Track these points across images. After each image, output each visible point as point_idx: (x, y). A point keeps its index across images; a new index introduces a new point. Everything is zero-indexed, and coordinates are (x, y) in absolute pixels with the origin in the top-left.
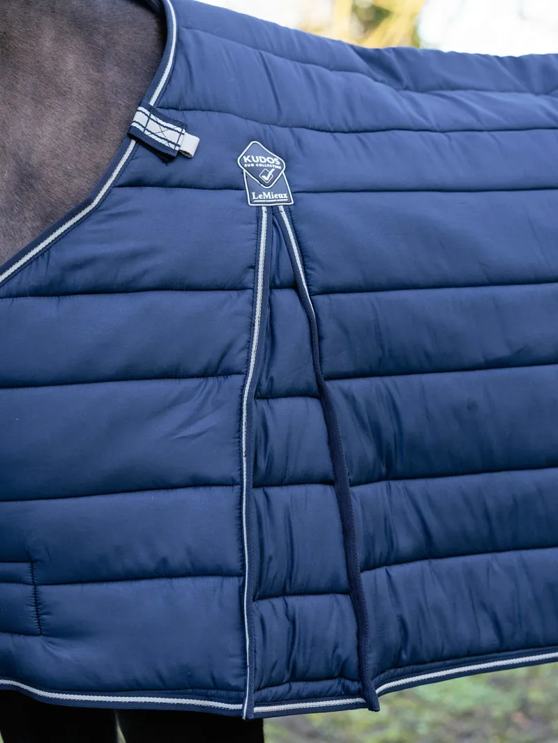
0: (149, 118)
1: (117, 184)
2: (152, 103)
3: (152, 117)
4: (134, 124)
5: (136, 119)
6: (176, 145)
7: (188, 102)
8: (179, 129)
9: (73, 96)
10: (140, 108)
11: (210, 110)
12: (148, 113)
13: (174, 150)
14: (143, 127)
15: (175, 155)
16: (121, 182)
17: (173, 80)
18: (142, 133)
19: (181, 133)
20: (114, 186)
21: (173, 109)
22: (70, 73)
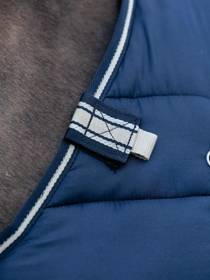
0: (93, 114)
1: (51, 204)
2: (97, 95)
3: (97, 113)
4: (73, 126)
5: (75, 119)
6: (127, 147)
7: (145, 88)
8: (131, 126)
9: (15, 81)
10: (82, 104)
11: (172, 94)
12: (91, 108)
13: (124, 154)
14: (84, 128)
15: (125, 160)
16: (55, 200)
17: (127, 62)
18: (83, 137)
19: (133, 131)
20: (45, 206)
21: (126, 97)
22: (12, 50)
